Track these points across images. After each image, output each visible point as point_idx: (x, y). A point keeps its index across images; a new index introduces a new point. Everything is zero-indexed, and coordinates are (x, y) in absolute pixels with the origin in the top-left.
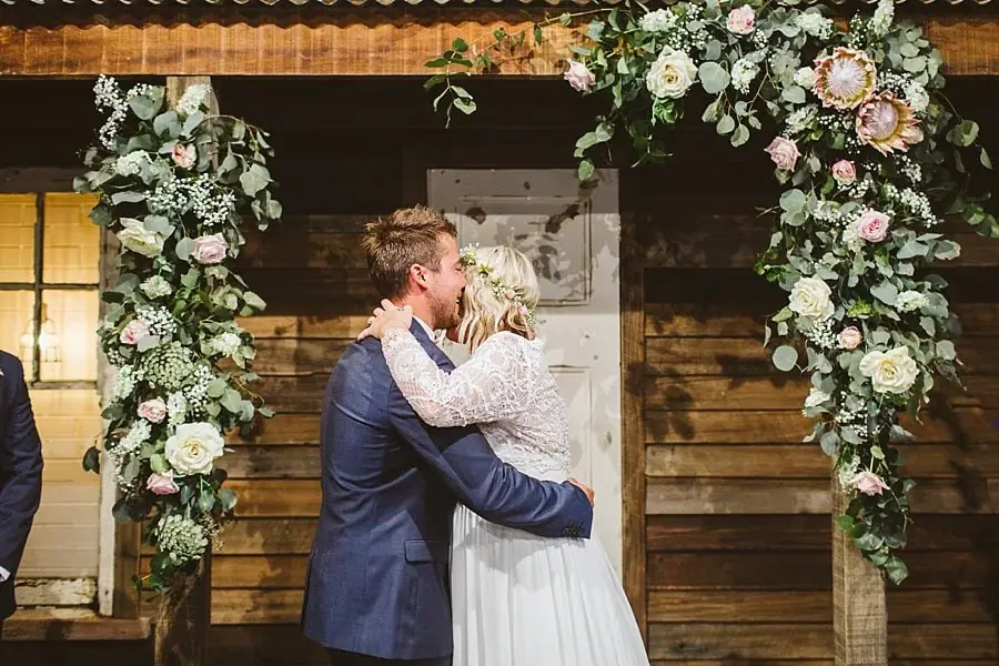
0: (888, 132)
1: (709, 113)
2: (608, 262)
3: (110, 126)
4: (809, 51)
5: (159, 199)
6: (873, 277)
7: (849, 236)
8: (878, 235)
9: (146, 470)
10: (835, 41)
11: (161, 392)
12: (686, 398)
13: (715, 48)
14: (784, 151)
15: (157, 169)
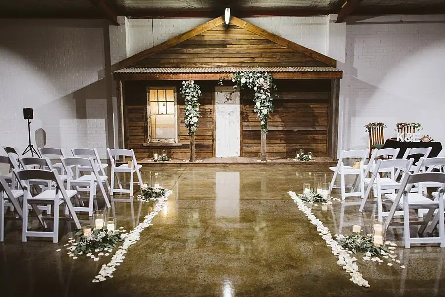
0: (266, 87)
1: (248, 84)
2: (238, 98)
3: (184, 86)
4: (258, 78)
5: (190, 94)
6: (264, 102)
7: (261, 98)
8: (265, 98)
9: (190, 122)
10: (261, 77)
11: (191, 114)
12: (248, 116)
13: (248, 77)
14: (255, 88)
15: (190, 91)
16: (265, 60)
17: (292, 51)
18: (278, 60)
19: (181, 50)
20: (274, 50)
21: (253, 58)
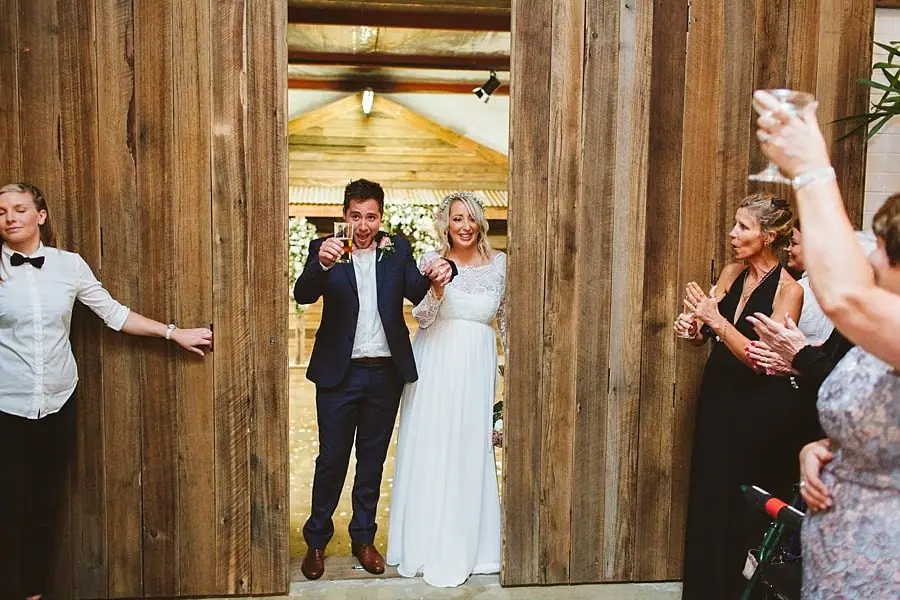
1: (403, 228)
14: (416, 235)
16: (436, 176)
17: (483, 161)
18: (460, 177)
20: (451, 160)
21: (414, 172)
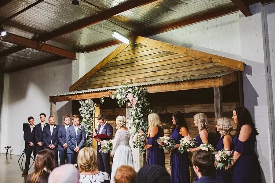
19: (104, 73)
20: (173, 61)
